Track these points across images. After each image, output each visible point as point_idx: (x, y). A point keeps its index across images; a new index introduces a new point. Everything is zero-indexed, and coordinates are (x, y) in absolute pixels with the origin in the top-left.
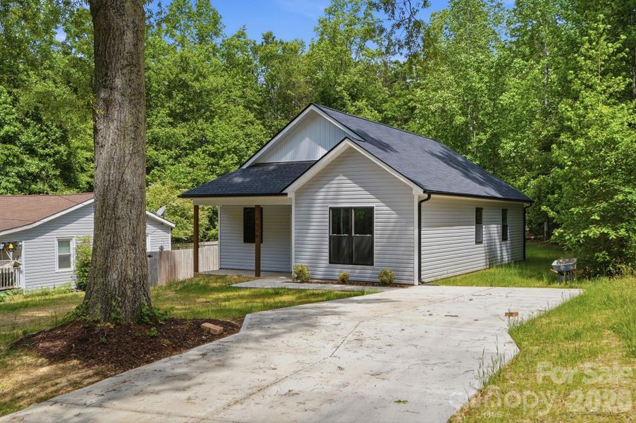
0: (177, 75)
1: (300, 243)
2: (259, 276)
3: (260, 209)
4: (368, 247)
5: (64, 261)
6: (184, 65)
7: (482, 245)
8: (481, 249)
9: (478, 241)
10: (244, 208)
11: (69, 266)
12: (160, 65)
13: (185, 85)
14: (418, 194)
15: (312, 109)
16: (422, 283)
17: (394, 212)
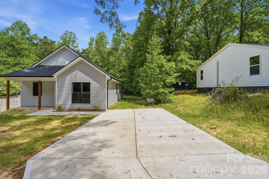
0: (9, 42)
1: (59, 96)
2: (40, 109)
3: (41, 83)
4: (88, 97)
8: (117, 96)
9: (117, 94)
10: (33, 83)
14: (108, 78)
15: (64, 47)
16: (108, 109)
17: (98, 84)
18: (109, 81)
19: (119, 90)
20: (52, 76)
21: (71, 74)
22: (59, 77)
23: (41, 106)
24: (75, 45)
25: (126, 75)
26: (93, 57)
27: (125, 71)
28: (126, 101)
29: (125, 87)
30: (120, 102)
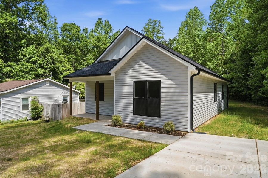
0: (96, 44)
2: (98, 119)
5: (25, 107)
6: (98, 40)
7: (216, 102)
8: (216, 104)
9: (215, 101)
11: (28, 109)
12: (90, 40)
13: (98, 47)
14: (191, 70)
15: (127, 29)
16: (193, 130)
17: (174, 83)
18: (194, 77)
19: (219, 94)
20: (109, 73)
21: (132, 69)
22: (118, 73)
23: (99, 113)
24: (160, 35)
25: (236, 67)
26: (182, 47)
27: (233, 61)
28: (236, 114)
29: (235, 87)
30: (222, 116)
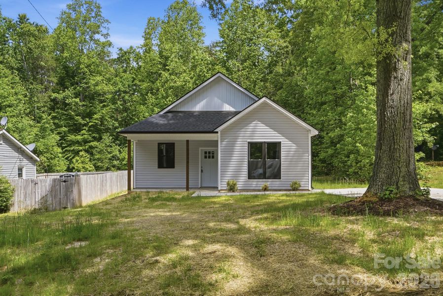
1: (225, 166)
4: (277, 168)
10: (159, 144)
15: (219, 76)
16: (312, 188)
17: (294, 145)
20: (216, 131)
21: (245, 127)
22: (223, 132)
